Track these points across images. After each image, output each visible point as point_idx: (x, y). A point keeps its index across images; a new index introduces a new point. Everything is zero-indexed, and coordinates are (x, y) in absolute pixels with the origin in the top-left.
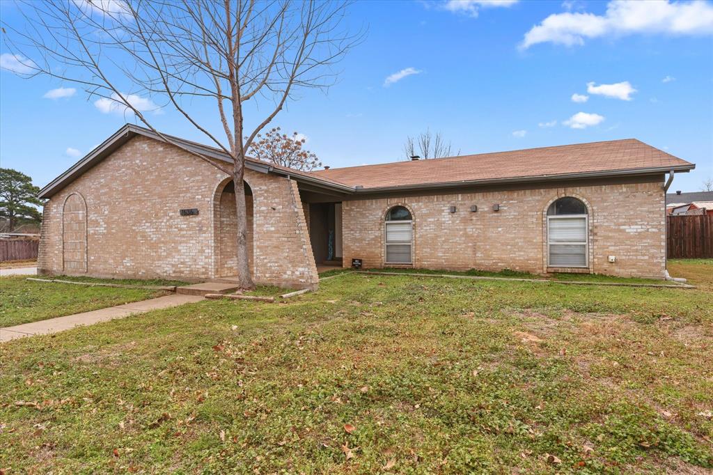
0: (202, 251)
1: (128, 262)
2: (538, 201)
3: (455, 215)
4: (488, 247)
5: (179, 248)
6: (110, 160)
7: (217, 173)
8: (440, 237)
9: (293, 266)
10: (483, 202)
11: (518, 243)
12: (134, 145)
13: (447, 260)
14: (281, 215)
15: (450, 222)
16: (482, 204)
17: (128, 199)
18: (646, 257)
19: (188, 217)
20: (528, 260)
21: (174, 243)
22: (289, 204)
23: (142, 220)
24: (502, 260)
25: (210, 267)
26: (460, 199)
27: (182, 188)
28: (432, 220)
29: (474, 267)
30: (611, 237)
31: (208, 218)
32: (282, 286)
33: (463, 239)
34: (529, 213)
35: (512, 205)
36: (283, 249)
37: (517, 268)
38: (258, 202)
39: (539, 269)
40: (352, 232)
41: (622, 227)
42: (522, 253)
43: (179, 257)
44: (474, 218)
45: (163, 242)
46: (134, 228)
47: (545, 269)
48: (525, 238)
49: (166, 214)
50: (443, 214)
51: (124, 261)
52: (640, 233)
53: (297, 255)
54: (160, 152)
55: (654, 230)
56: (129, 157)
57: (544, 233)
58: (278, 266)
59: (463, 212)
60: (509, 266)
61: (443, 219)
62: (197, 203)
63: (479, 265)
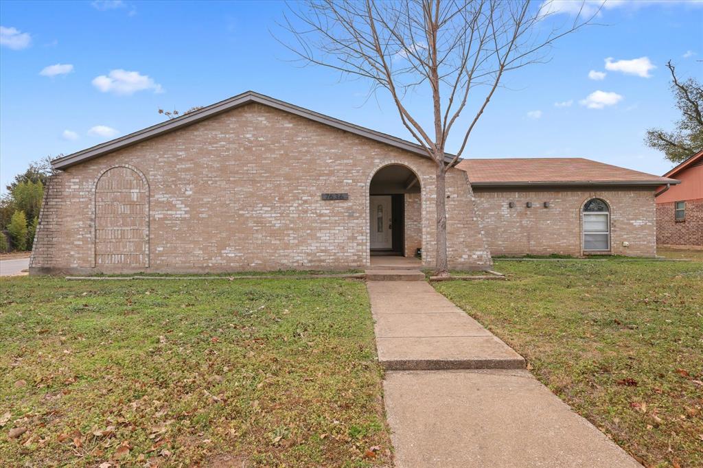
0: (353, 238)
1: (230, 253)
2: (576, 201)
3: (513, 210)
4: (539, 236)
5: (318, 235)
6: (197, 130)
7: (373, 158)
8: (500, 228)
9: (469, 250)
10: (536, 199)
11: (562, 233)
12: (241, 116)
13: (505, 248)
14: (457, 203)
15: (508, 215)
16: (535, 201)
17: (231, 179)
18: (645, 243)
19: (332, 202)
20: (569, 246)
21: (311, 230)
22: (465, 193)
23: (257, 204)
24: (550, 246)
25: (364, 254)
26: (517, 196)
27: (323, 171)
28: (493, 213)
29: (528, 253)
30: (624, 229)
31: (363, 204)
32: (458, 269)
33: (519, 229)
34: (571, 210)
35: (558, 202)
36: (458, 235)
37: (562, 252)
38: (428, 190)
39: (578, 253)
40: (415, 223)
41: (631, 222)
42: (565, 241)
43: (318, 245)
44: (528, 213)
45: (292, 229)
46: (241, 212)
47: (582, 253)
48: (567, 229)
49: (296, 198)
50: (503, 208)
51: (223, 252)
52: (642, 226)
53: (475, 240)
54: (288, 128)
55: (650, 224)
56: (234, 129)
57: (580, 225)
58: (452, 251)
59: (520, 207)
60: (555, 251)
61: (503, 213)
62: (346, 188)
63: (532, 251)
